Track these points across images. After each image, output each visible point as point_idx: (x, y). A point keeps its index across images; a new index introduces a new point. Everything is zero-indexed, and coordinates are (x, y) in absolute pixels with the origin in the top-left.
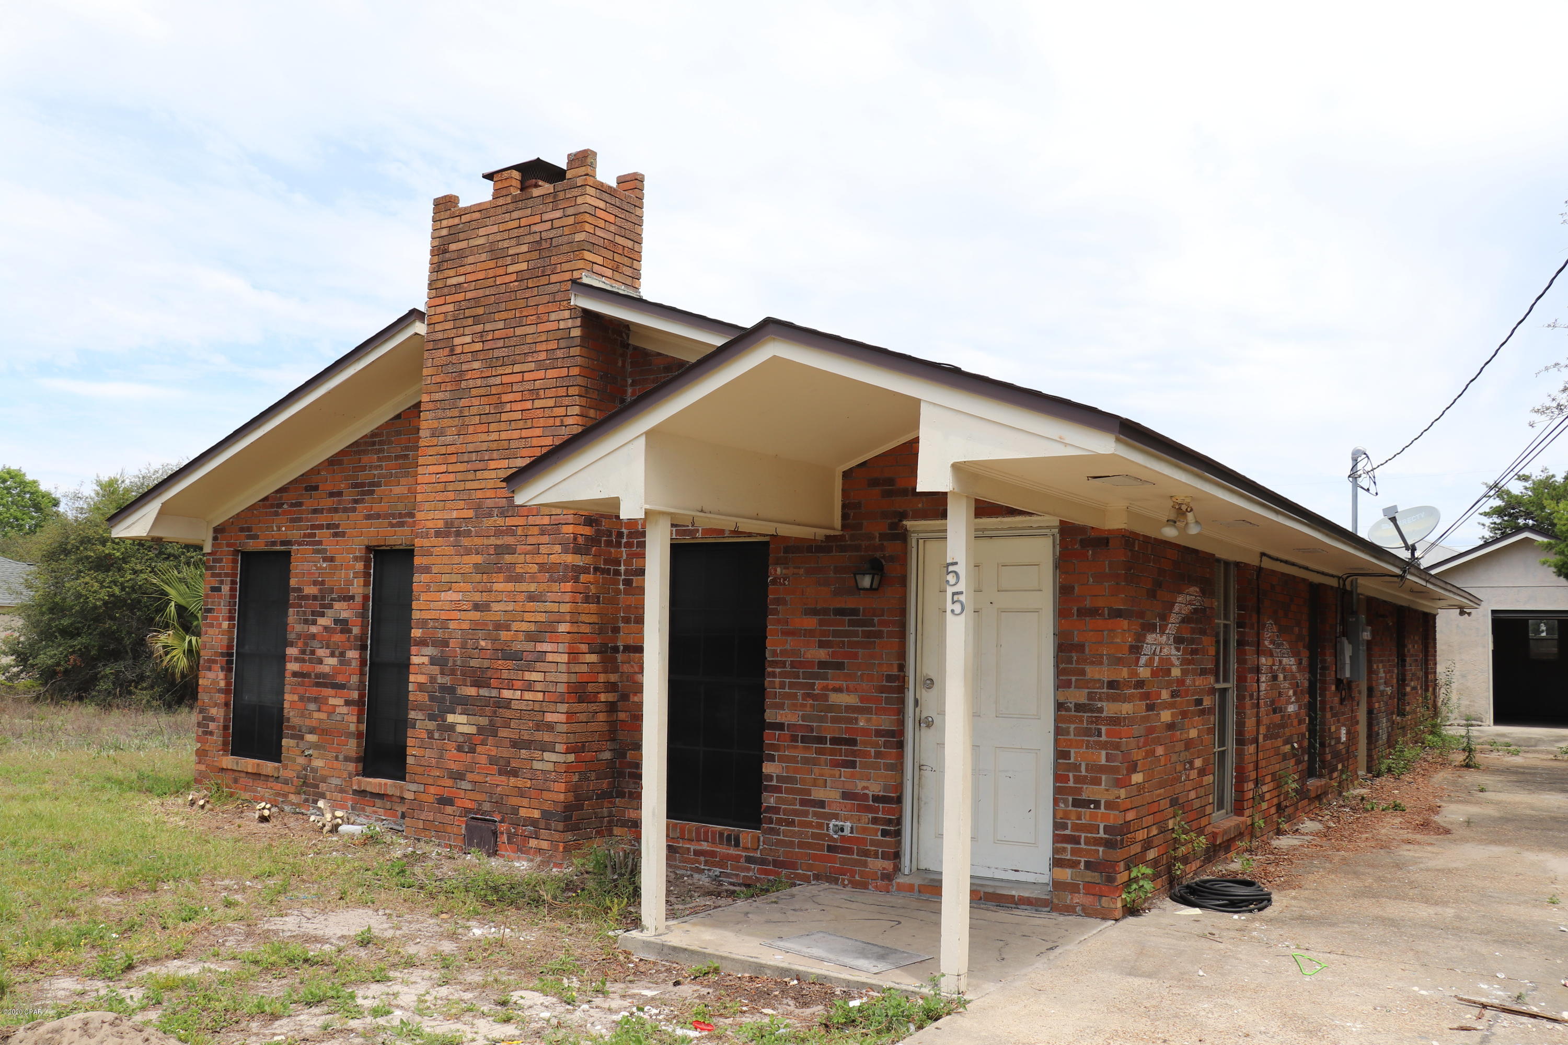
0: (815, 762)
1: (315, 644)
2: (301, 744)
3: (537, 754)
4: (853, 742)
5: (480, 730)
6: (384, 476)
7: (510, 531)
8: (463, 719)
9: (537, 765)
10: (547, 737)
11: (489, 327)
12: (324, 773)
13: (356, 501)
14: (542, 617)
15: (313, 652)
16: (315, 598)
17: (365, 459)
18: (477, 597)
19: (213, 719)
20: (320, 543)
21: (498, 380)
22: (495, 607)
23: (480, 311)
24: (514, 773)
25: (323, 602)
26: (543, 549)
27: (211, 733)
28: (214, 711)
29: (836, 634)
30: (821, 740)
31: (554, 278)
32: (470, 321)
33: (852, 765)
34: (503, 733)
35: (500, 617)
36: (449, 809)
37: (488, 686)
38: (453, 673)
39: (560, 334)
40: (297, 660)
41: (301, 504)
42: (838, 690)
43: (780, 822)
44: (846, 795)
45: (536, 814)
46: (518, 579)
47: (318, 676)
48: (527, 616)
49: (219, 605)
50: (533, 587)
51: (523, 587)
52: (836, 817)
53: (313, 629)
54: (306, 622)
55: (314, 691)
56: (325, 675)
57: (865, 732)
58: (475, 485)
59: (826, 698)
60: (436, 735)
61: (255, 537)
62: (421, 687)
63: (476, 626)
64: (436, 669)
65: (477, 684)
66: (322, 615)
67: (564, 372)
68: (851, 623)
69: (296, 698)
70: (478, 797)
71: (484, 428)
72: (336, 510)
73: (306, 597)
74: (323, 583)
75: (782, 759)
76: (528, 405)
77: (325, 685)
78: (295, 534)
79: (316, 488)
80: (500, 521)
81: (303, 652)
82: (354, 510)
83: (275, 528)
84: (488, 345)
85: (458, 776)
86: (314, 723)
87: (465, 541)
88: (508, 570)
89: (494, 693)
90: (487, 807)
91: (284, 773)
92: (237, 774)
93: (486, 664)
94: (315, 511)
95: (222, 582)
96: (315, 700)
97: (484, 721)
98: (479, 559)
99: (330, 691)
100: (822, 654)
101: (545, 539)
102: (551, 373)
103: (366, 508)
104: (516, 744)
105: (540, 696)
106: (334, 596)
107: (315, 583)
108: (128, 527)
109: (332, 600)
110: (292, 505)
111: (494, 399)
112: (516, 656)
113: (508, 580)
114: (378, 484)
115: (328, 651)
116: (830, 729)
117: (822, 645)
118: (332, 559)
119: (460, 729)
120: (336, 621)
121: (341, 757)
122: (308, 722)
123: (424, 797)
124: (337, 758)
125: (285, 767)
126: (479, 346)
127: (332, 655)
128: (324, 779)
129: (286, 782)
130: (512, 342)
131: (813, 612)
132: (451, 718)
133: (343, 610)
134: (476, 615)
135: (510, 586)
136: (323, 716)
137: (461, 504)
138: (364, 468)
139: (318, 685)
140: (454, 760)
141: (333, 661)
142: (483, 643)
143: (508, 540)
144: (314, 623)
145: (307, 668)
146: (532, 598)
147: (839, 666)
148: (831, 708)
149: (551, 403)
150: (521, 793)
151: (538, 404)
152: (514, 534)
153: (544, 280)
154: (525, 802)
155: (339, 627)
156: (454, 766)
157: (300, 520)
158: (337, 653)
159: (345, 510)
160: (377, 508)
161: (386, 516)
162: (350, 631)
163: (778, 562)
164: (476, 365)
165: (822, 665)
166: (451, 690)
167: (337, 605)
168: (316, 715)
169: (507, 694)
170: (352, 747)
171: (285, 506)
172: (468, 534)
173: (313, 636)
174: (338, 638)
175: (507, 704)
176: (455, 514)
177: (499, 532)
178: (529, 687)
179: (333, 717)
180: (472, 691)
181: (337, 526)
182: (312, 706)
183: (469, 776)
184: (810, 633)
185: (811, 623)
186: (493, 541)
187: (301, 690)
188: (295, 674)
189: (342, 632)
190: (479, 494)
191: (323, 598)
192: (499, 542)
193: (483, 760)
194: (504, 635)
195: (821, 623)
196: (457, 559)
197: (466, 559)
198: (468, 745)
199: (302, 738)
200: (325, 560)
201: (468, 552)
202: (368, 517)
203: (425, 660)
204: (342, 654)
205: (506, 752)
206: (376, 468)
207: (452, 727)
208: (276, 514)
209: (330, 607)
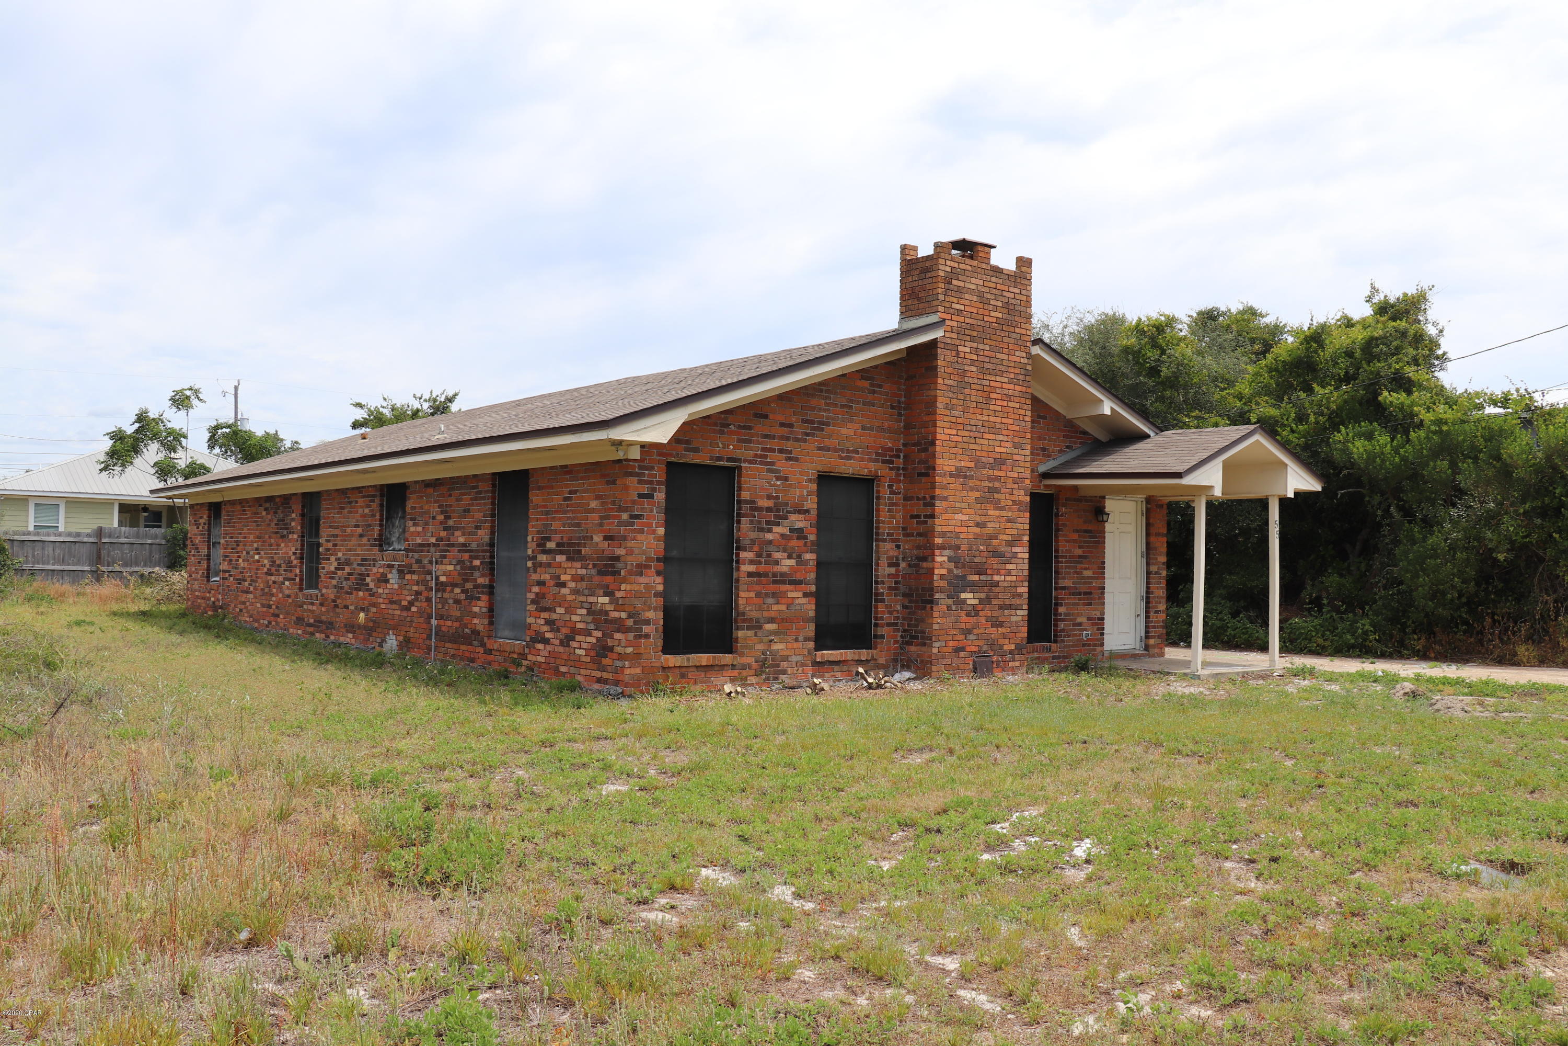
0: (1078, 604)
1: (771, 548)
2: (760, 633)
3: (1013, 612)
4: (1090, 593)
5: (981, 600)
6: (833, 419)
7: (998, 479)
8: (970, 595)
9: (1013, 619)
10: (1018, 601)
11: (980, 346)
12: (785, 653)
13: (807, 434)
14: (1015, 532)
15: (769, 556)
16: (769, 510)
17: (814, 402)
18: (978, 518)
19: (648, 622)
20: (773, 464)
21: (987, 383)
22: (989, 525)
23: (975, 334)
24: (1001, 625)
25: (779, 512)
26: (1015, 492)
27: (647, 636)
28: (650, 615)
29: (1085, 542)
30: (1079, 594)
31: (1017, 330)
32: (968, 338)
33: (1090, 604)
34: (995, 602)
35: (991, 531)
36: (962, 654)
37: (986, 574)
38: (964, 566)
39: (1021, 366)
40: (751, 562)
41: (750, 428)
42: (1086, 569)
43: (1065, 636)
44: (1089, 619)
45: (1013, 647)
46: (1001, 508)
47: (774, 575)
48: (1008, 531)
49: (651, 511)
50: (1010, 514)
51: (1004, 513)
52: (1086, 630)
53: (769, 536)
54: (761, 530)
55: (773, 587)
56: (782, 574)
57: (1095, 588)
58: (975, 447)
59: (1081, 573)
60: (954, 608)
61: (696, 450)
62: (942, 577)
63: (977, 537)
64: (952, 565)
65: (979, 574)
66: (778, 524)
67: (1024, 389)
68: (1090, 537)
69: (752, 594)
70: (980, 643)
71: (979, 411)
72: (788, 439)
73: (760, 509)
74: (777, 498)
75: (1066, 604)
76: (1005, 403)
77: (784, 582)
78: (744, 452)
79: (766, 417)
80: (991, 472)
81: (759, 555)
82: (805, 441)
83: (721, 445)
84: (981, 358)
85: (969, 632)
86: (773, 614)
87: (971, 483)
88: (996, 503)
89: (989, 578)
90: (985, 648)
91: (739, 660)
92: (684, 670)
93: (984, 560)
94: (766, 436)
95: (654, 490)
96: (774, 595)
97: (983, 596)
98: (978, 494)
99: (787, 587)
100: (1079, 552)
101: (1016, 486)
102: (1017, 388)
103: (817, 441)
104: (1001, 608)
105: (1014, 578)
106: (789, 509)
107: (769, 497)
108: (638, 431)
109: (788, 512)
110: (740, 427)
111: (985, 395)
112: (1001, 555)
113: (996, 509)
114: (828, 424)
115: (786, 554)
116: (1083, 588)
117: (1080, 547)
118: (786, 479)
119: (969, 602)
120: (792, 530)
121: (801, 638)
122: (766, 614)
123: (945, 650)
124: (796, 640)
125: (742, 655)
126: (975, 357)
127: (790, 557)
128: (785, 659)
129: (744, 667)
130: (995, 361)
131: (1077, 531)
132: (963, 596)
133: (799, 521)
134: (978, 530)
135: (997, 513)
136: (783, 607)
137: (967, 458)
138: (813, 409)
139: (775, 582)
140: (965, 622)
141: (792, 562)
142: (982, 547)
143: (997, 485)
144: (770, 531)
145: (763, 568)
146: (1009, 520)
147: (1085, 557)
148: (1084, 578)
149: (1017, 405)
150: (1004, 636)
151: (1011, 404)
152: (999, 481)
153: (1012, 329)
154: (1007, 641)
155: (795, 535)
156: (963, 626)
157: (750, 441)
158: (794, 556)
159: (797, 440)
160: (827, 442)
161: (836, 450)
162: (806, 538)
163: (1064, 505)
164: (974, 369)
165: (1080, 557)
166: (963, 578)
167: (793, 517)
168: (775, 607)
169: (996, 578)
170: (810, 629)
171: (732, 427)
172: (972, 477)
173: (770, 542)
174: (794, 543)
175: (996, 584)
176: (963, 464)
177: (990, 479)
178: (1009, 573)
179: (793, 607)
180: (976, 578)
181: (790, 452)
182: (770, 600)
183: (975, 631)
184: (1075, 541)
185: (1075, 536)
186: (987, 484)
187: (757, 588)
188: (750, 575)
189: (798, 538)
190: (978, 453)
191: (778, 510)
192: (991, 485)
193: (983, 619)
194: (995, 542)
195: (1079, 536)
196: (965, 493)
197: (971, 493)
198: (974, 612)
199: (760, 628)
200: (778, 478)
201: (972, 489)
202: (820, 449)
203: (945, 559)
204: (799, 556)
205: (996, 613)
206: (825, 410)
207: (964, 601)
208: (722, 433)
209: (786, 518)
